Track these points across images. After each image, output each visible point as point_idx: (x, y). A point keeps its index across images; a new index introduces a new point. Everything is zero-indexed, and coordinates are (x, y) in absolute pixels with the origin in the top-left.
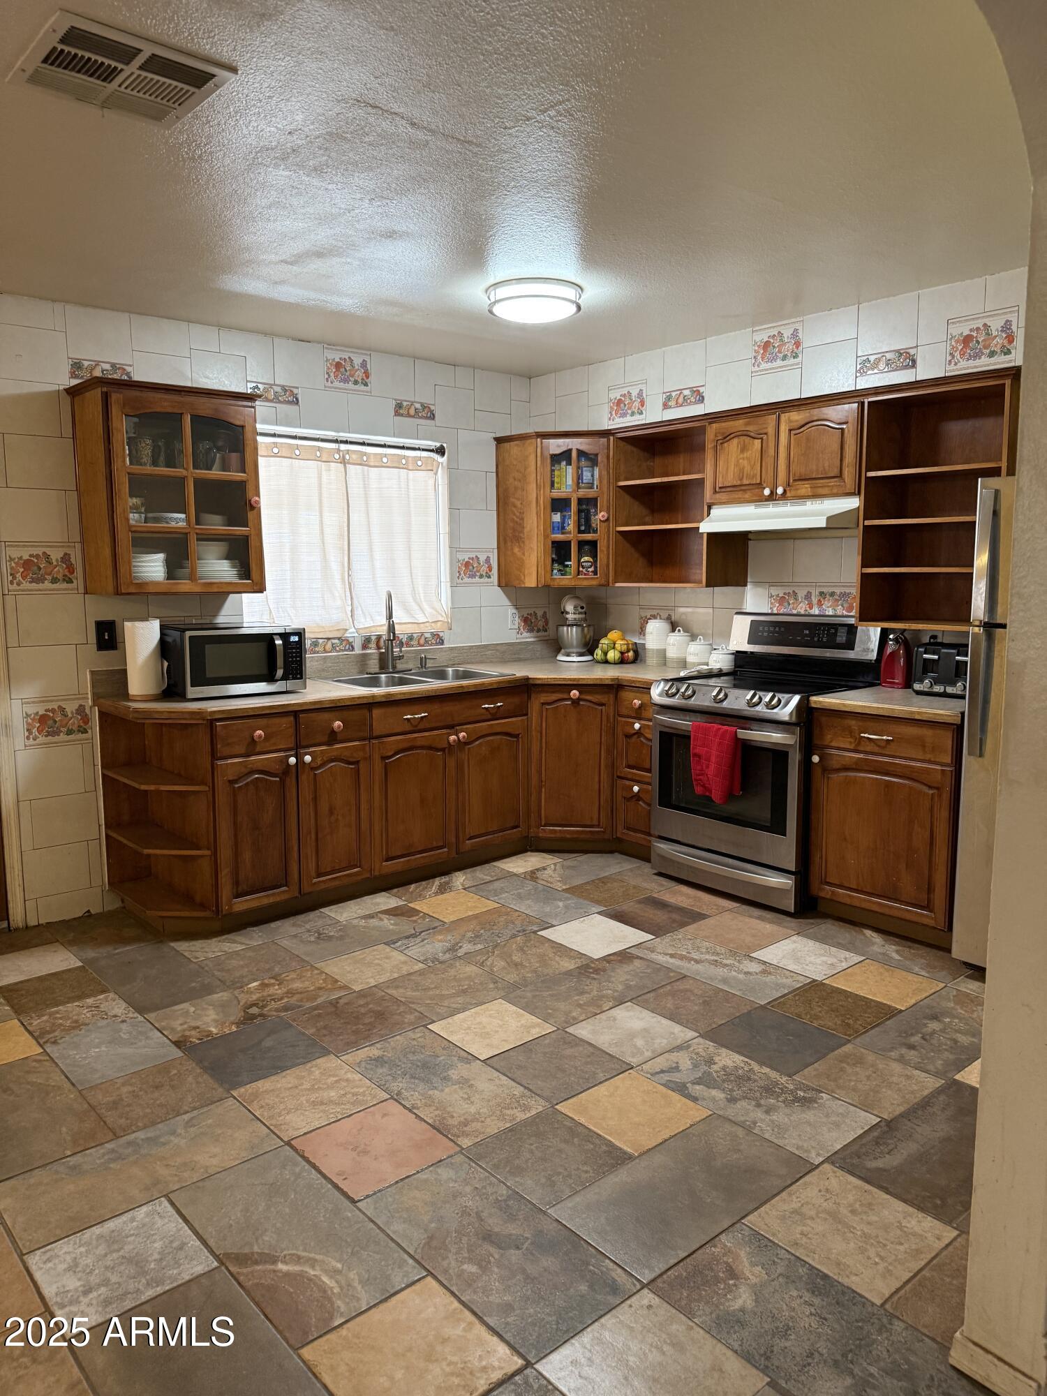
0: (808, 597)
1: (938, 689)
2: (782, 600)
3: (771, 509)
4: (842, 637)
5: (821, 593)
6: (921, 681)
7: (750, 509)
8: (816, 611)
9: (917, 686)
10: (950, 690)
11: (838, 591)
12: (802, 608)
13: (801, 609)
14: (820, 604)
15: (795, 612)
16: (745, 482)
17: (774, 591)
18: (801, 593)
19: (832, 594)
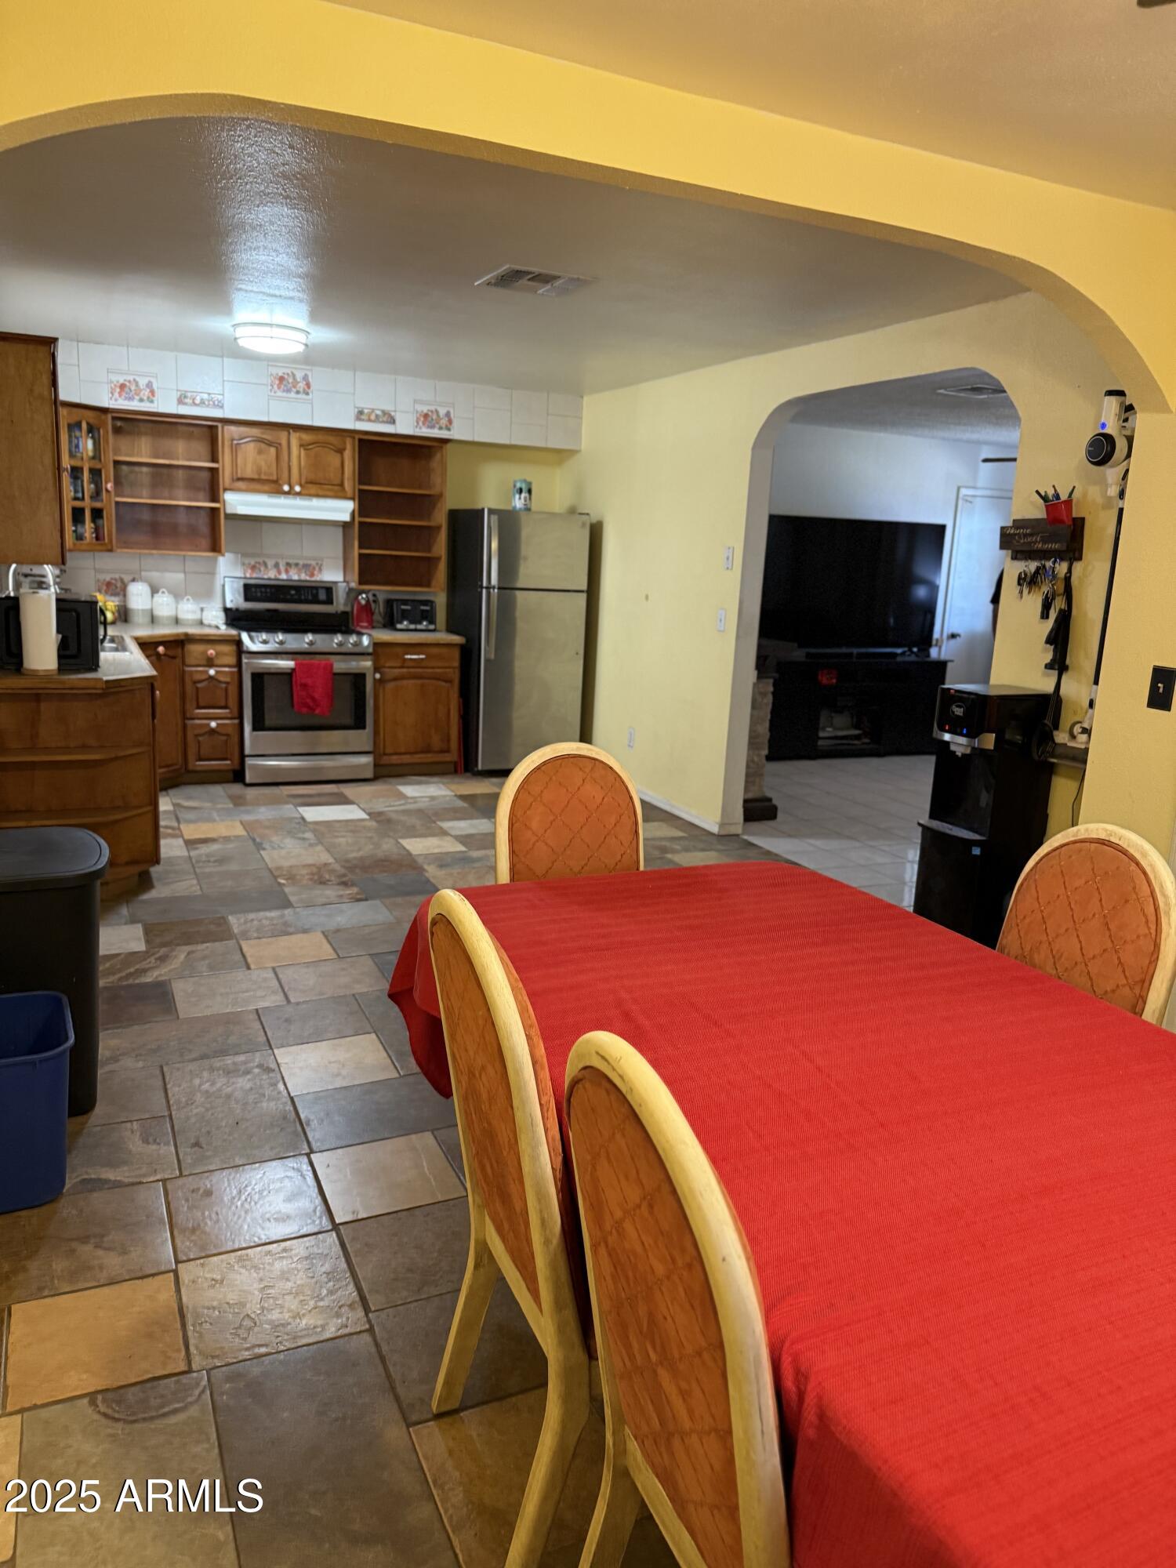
0: (277, 565)
1: (412, 627)
2: (253, 568)
3: (282, 500)
4: (322, 596)
5: (288, 564)
6: (401, 622)
7: (263, 498)
8: (284, 576)
9: (399, 626)
10: (419, 627)
11: (301, 562)
12: (272, 574)
13: (270, 575)
14: (287, 571)
15: (266, 577)
16: (263, 477)
17: (247, 561)
18: (271, 563)
19: (297, 565)
